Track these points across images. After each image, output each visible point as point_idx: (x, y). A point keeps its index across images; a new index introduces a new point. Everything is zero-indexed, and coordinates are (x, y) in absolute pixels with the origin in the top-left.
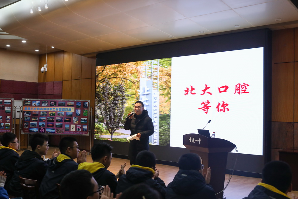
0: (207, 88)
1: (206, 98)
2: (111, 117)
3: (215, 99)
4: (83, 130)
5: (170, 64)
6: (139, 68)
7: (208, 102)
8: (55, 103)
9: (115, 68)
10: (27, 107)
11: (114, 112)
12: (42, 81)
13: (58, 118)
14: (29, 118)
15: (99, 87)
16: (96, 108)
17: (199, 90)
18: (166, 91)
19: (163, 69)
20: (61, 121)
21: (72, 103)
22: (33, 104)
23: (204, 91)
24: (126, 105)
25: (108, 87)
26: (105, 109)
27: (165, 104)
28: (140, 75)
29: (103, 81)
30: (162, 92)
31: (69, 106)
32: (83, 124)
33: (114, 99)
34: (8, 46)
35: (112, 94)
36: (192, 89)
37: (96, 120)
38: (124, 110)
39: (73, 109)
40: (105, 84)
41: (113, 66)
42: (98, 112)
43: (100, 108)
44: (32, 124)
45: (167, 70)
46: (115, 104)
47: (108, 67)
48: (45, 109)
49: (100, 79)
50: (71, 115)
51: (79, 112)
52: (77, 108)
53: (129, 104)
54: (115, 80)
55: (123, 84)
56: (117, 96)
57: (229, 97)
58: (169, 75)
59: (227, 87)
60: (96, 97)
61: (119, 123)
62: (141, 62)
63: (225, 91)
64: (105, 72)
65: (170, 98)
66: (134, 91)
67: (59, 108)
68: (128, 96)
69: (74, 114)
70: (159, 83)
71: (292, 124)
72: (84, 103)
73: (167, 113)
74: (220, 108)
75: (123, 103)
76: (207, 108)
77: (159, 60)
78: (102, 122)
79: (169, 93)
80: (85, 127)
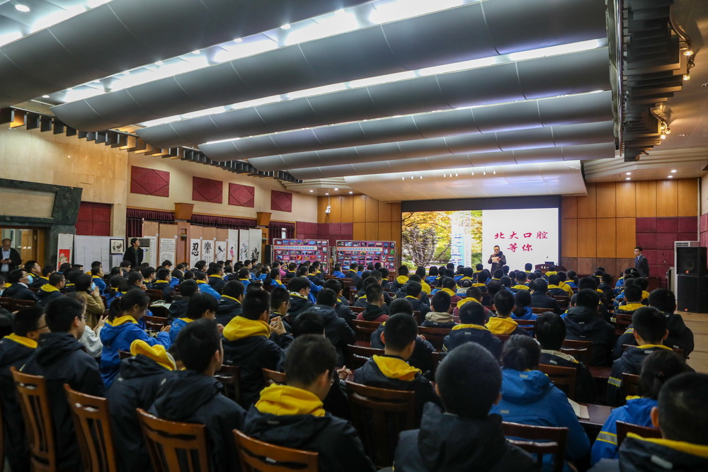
0: (514, 234)
1: (513, 241)
2: (420, 256)
3: (521, 242)
4: (390, 267)
5: (481, 215)
6: (450, 216)
7: (515, 244)
8: (366, 244)
9: (424, 215)
10: (341, 248)
11: (423, 252)
12: (323, 222)
13: (368, 257)
14: (342, 258)
15: (406, 229)
16: (403, 248)
17: (507, 235)
18: (478, 236)
19: (474, 218)
20: (371, 259)
21: (380, 244)
22: (346, 245)
23: (512, 236)
24: (437, 246)
25: (416, 230)
26: (414, 250)
27: (476, 245)
28: (451, 222)
29: (411, 225)
30: (473, 236)
31: (377, 246)
32: (390, 262)
33: (424, 241)
34: (311, 191)
35: (421, 237)
36: (502, 234)
37: (403, 258)
38: (435, 249)
39: (381, 249)
40: (412, 227)
41: (422, 213)
42: (405, 251)
43: (407, 248)
44: (345, 263)
45: (478, 219)
46: (425, 245)
47: (415, 214)
48: (356, 249)
49: (406, 223)
50: (380, 255)
51: (386, 251)
52: (385, 248)
53: (440, 244)
54: (424, 225)
55: (433, 228)
56: (427, 238)
57: (532, 241)
58: (481, 223)
59: (530, 234)
60: (402, 238)
61: (429, 260)
62: (453, 212)
63: (529, 236)
64: (412, 218)
65: (481, 241)
66: (446, 235)
67: (369, 248)
68: (439, 238)
69: (383, 253)
70: (471, 229)
71: (576, 259)
72: (391, 243)
73: (479, 252)
74: (525, 248)
75: (433, 244)
76: (515, 248)
77: (471, 211)
78: (411, 259)
79: (480, 237)
80: (392, 264)
